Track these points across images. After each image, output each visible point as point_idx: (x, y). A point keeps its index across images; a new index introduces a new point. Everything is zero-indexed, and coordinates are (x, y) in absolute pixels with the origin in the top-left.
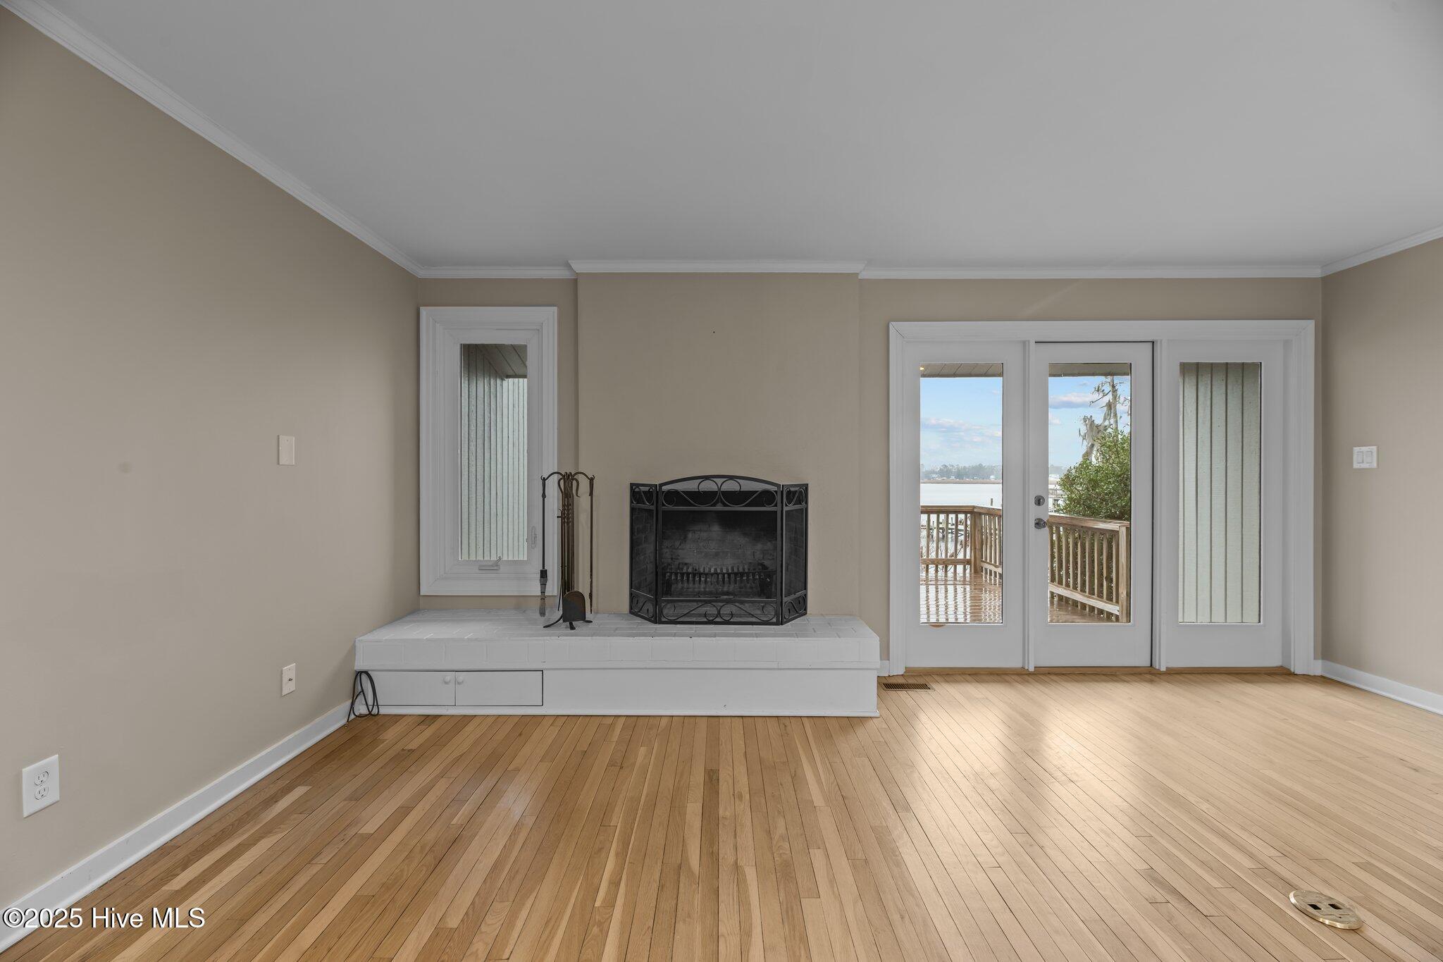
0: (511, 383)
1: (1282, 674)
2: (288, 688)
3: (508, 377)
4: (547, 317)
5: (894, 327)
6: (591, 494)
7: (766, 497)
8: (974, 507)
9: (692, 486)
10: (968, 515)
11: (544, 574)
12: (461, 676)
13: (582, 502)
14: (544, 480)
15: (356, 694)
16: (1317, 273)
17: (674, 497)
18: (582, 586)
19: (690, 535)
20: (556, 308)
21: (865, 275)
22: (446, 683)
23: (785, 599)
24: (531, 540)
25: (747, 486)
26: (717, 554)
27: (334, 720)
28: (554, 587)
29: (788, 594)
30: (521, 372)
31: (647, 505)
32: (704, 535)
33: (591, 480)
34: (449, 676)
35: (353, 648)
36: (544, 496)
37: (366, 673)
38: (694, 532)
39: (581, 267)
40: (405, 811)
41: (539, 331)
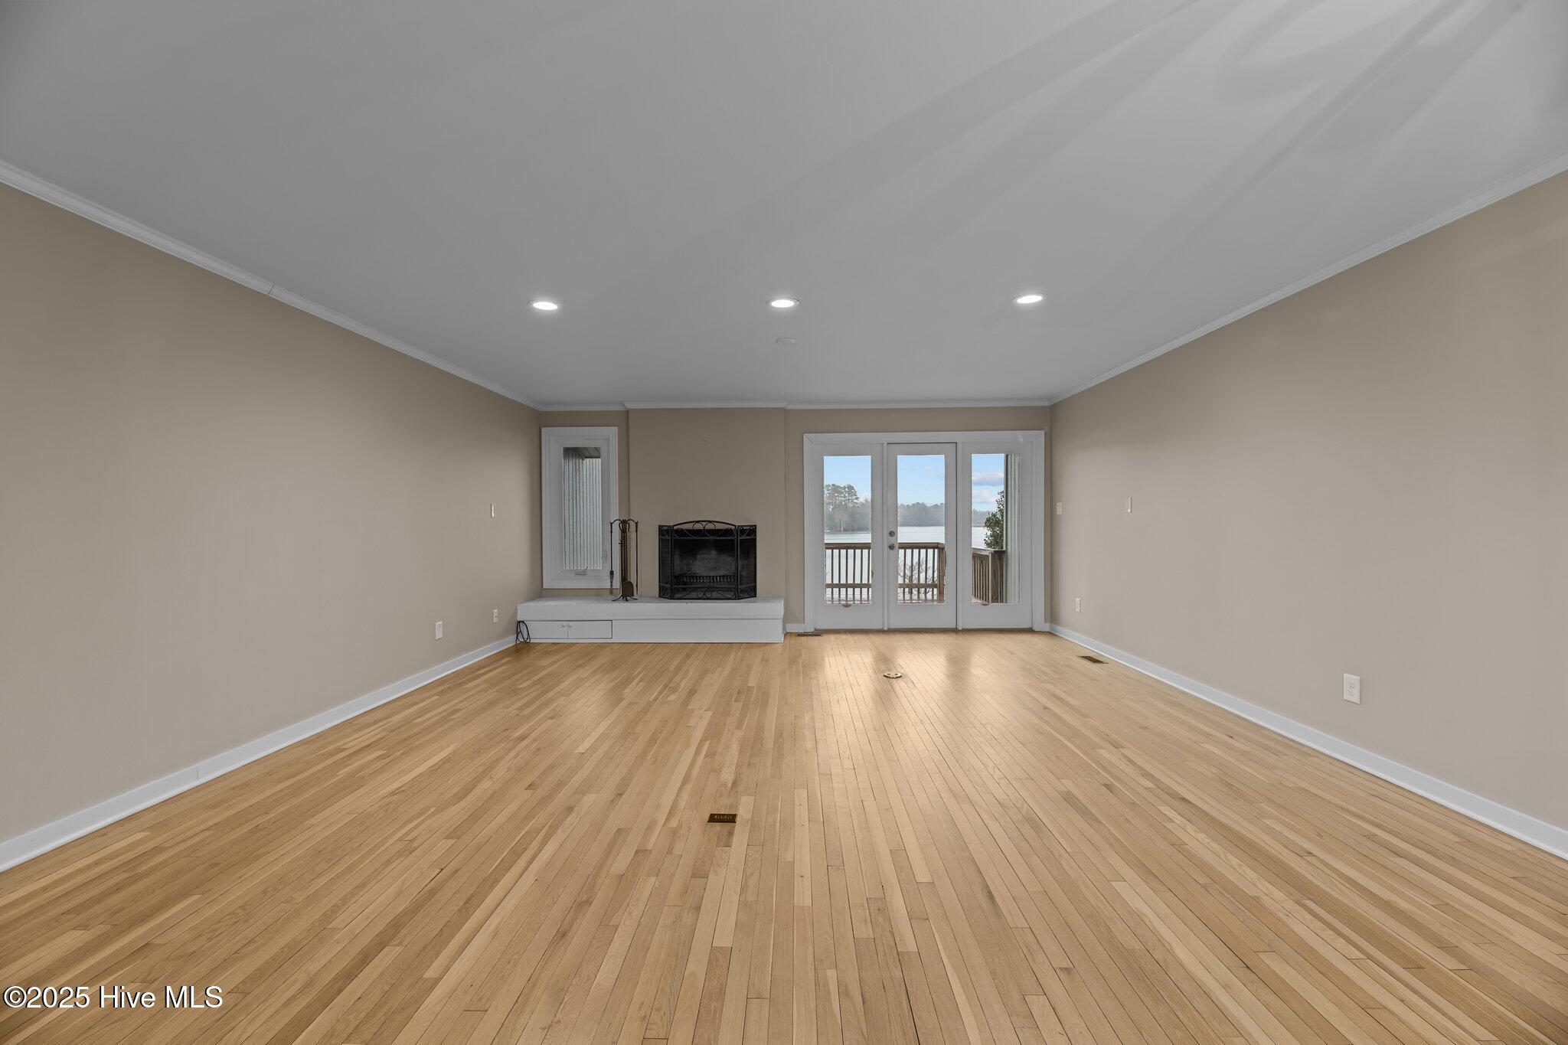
0: (590, 461)
1: (1030, 631)
2: (495, 620)
3: (586, 457)
4: (612, 432)
5: (806, 437)
6: (636, 531)
7: (728, 532)
8: (938, 543)
9: (689, 526)
10: (936, 550)
11: (612, 573)
12: (571, 623)
13: (632, 535)
14: (611, 524)
15: (518, 633)
16: (1047, 404)
17: (681, 532)
18: (633, 580)
19: (698, 556)
20: (617, 428)
21: (789, 407)
22: (563, 627)
23: (739, 587)
24: (605, 557)
25: (719, 526)
26: (715, 568)
27: (510, 642)
28: (617, 583)
29: (741, 584)
30: (597, 455)
31: (667, 537)
32: (707, 556)
33: (637, 523)
34: (565, 623)
35: (516, 609)
36: (611, 532)
37: (523, 622)
38: (700, 554)
39: (629, 406)
40: (556, 662)
41: (607, 440)
